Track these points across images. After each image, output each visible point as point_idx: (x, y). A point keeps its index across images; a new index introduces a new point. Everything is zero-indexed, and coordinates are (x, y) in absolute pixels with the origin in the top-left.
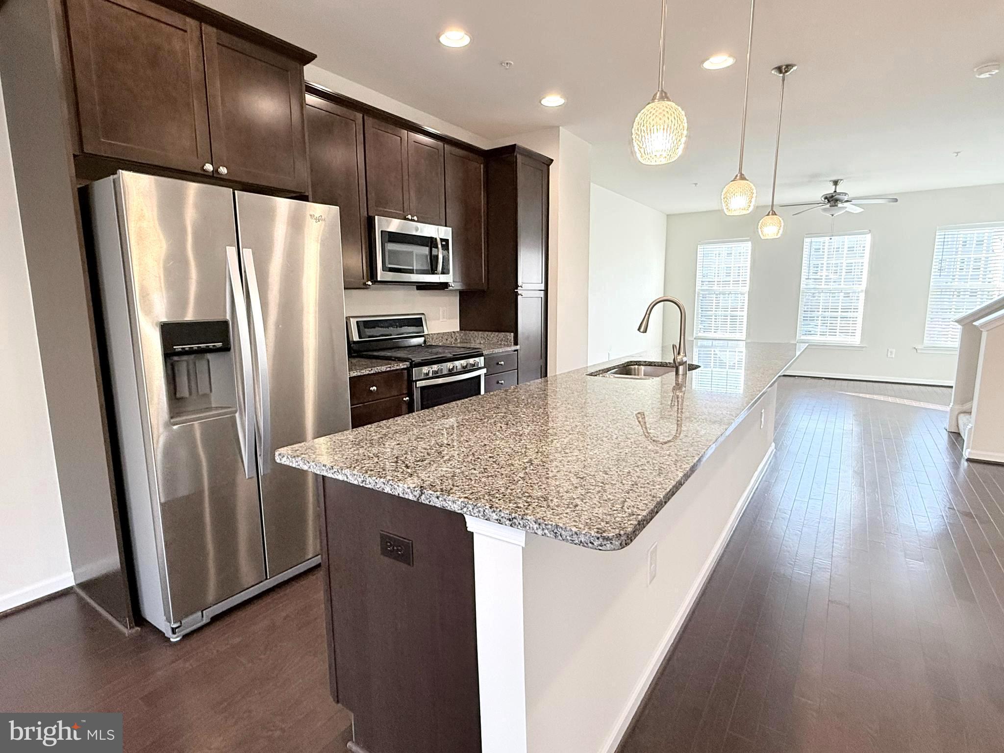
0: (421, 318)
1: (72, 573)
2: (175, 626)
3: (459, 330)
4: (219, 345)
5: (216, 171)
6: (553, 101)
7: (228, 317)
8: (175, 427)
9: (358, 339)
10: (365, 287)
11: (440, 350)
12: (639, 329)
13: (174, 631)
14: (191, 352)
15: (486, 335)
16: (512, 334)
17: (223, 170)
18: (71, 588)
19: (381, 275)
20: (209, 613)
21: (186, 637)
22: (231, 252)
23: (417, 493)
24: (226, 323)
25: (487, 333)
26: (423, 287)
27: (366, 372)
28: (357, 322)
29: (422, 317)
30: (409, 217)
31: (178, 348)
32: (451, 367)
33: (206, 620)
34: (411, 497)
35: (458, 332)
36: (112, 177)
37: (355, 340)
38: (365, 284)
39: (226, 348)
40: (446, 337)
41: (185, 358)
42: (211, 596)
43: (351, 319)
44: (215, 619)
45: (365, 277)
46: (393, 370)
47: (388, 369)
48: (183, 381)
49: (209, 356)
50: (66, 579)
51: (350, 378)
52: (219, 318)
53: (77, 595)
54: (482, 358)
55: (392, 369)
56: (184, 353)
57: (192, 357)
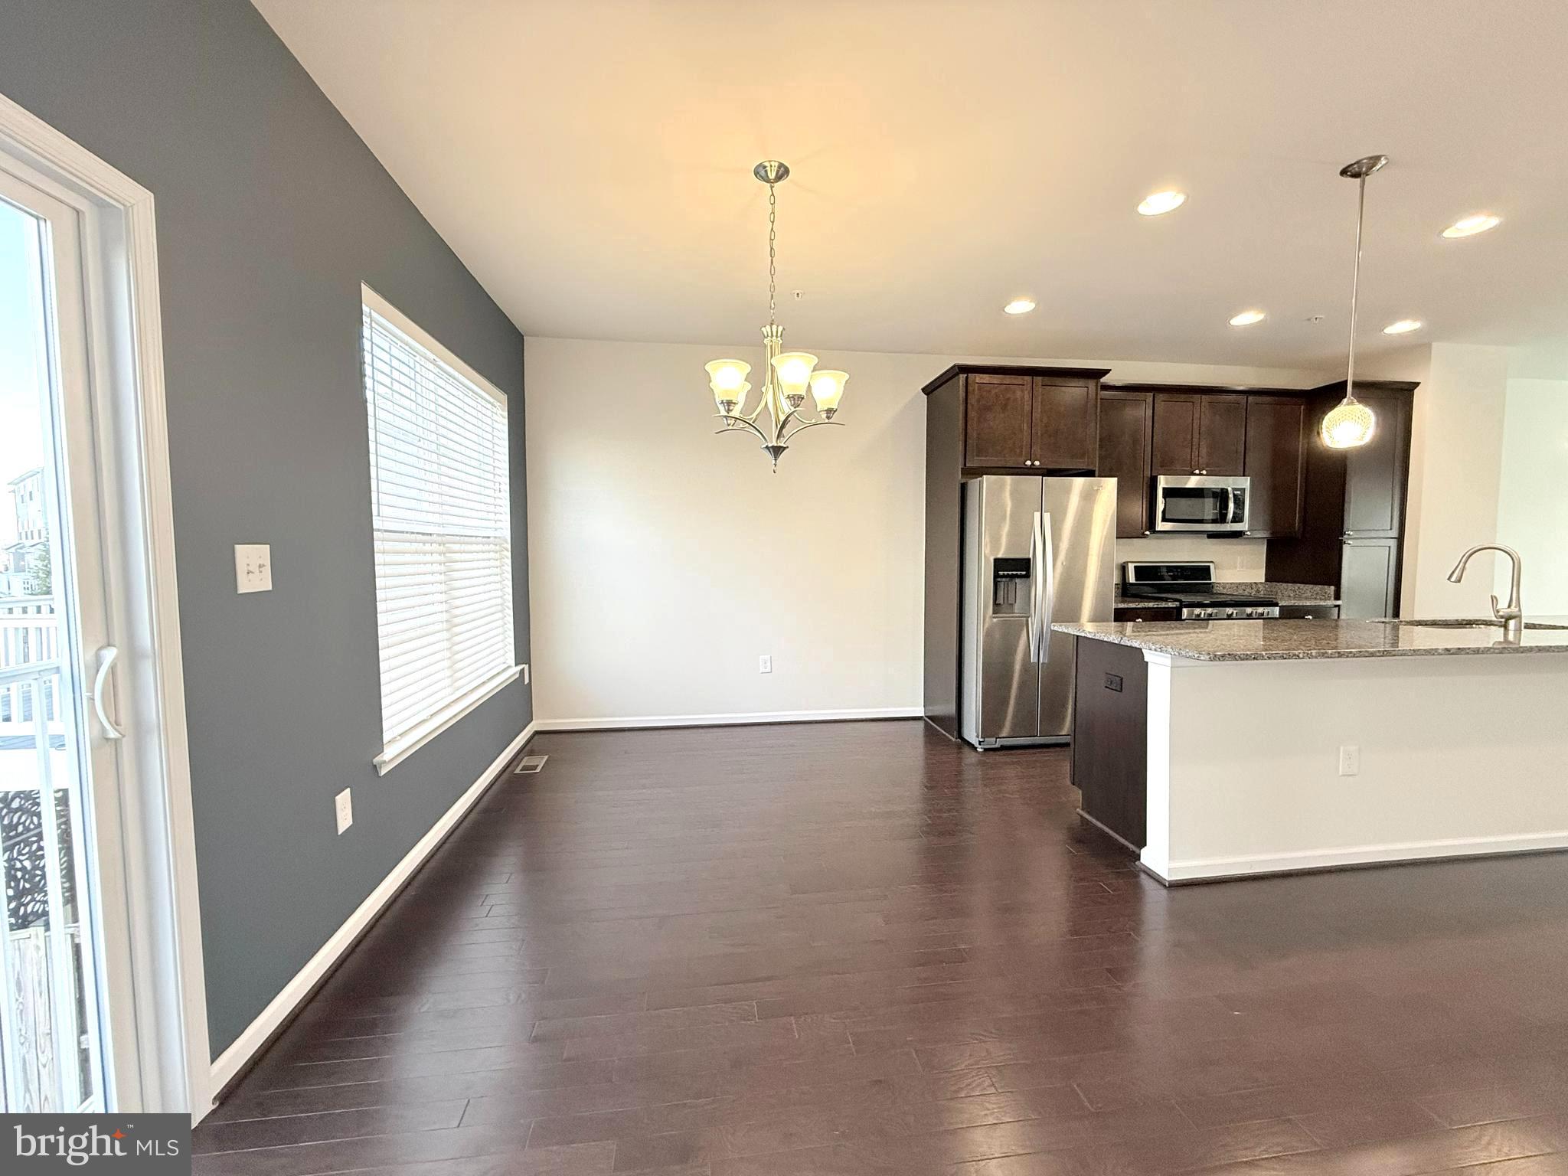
0: (1209, 566)
1: (923, 709)
2: (981, 740)
3: (1263, 581)
4: (1024, 573)
5: (1033, 464)
6: (1402, 327)
7: (1031, 556)
8: (995, 620)
9: (1134, 582)
10: (1144, 536)
11: (1224, 596)
12: (1449, 579)
13: (980, 742)
14: (1008, 576)
15: (1297, 588)
16: (1333, 588)
17: (1037, 463)
18: (922, 717)
19: (1161, 526)
20: (999, 743)
21: (986, 750)
22: (1037, 515)
23: (1119, 639)
24: (1029, 560)
25: (1299, 585)
26: (1212, 535)
27: (1132, 606)
28: (1135, 567)
29: (1211, 564)
30: (1197, 472)
31: (1001, 573)
32: (1230, 613)
33: (997, 745)
34: (1117, 642)
35: (1261, 583)
36: (979, 479)
37: (1131, 582)
38: (1143, 534)
39: (1028, 576)
40: (1243, 587)
41: (1004, 579)
42: (1005, 732)
43: (1129, 564)
44: (1003, 748)
45: (1144, 526)
46: (1161, 608)
47: (1155, 606)
48: (1001, 593)
49: (1018, 580)
50: (920, 712)
51: (1115, 609)
52: (1026, 557)
53: (924, 720)
54: (1278, 608)
55: (1159, 606)
56: (1004, 576)
57: (1008, 579)
